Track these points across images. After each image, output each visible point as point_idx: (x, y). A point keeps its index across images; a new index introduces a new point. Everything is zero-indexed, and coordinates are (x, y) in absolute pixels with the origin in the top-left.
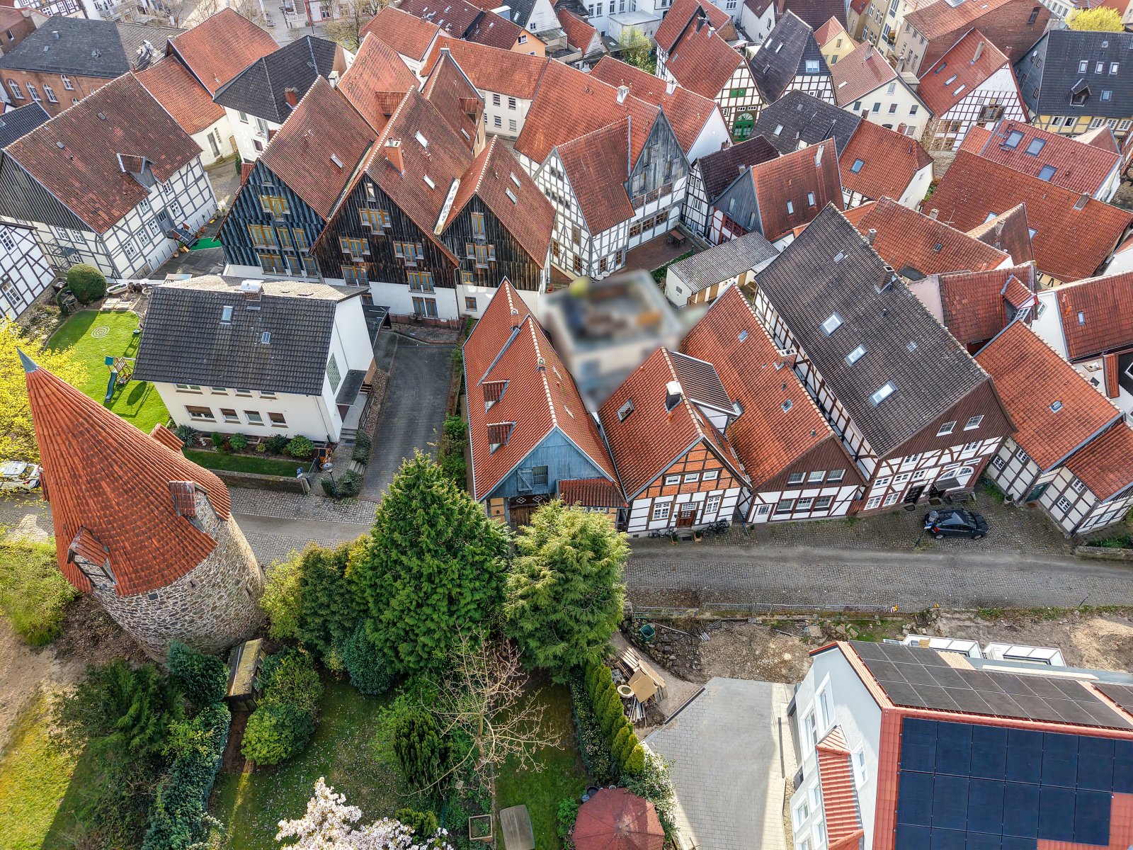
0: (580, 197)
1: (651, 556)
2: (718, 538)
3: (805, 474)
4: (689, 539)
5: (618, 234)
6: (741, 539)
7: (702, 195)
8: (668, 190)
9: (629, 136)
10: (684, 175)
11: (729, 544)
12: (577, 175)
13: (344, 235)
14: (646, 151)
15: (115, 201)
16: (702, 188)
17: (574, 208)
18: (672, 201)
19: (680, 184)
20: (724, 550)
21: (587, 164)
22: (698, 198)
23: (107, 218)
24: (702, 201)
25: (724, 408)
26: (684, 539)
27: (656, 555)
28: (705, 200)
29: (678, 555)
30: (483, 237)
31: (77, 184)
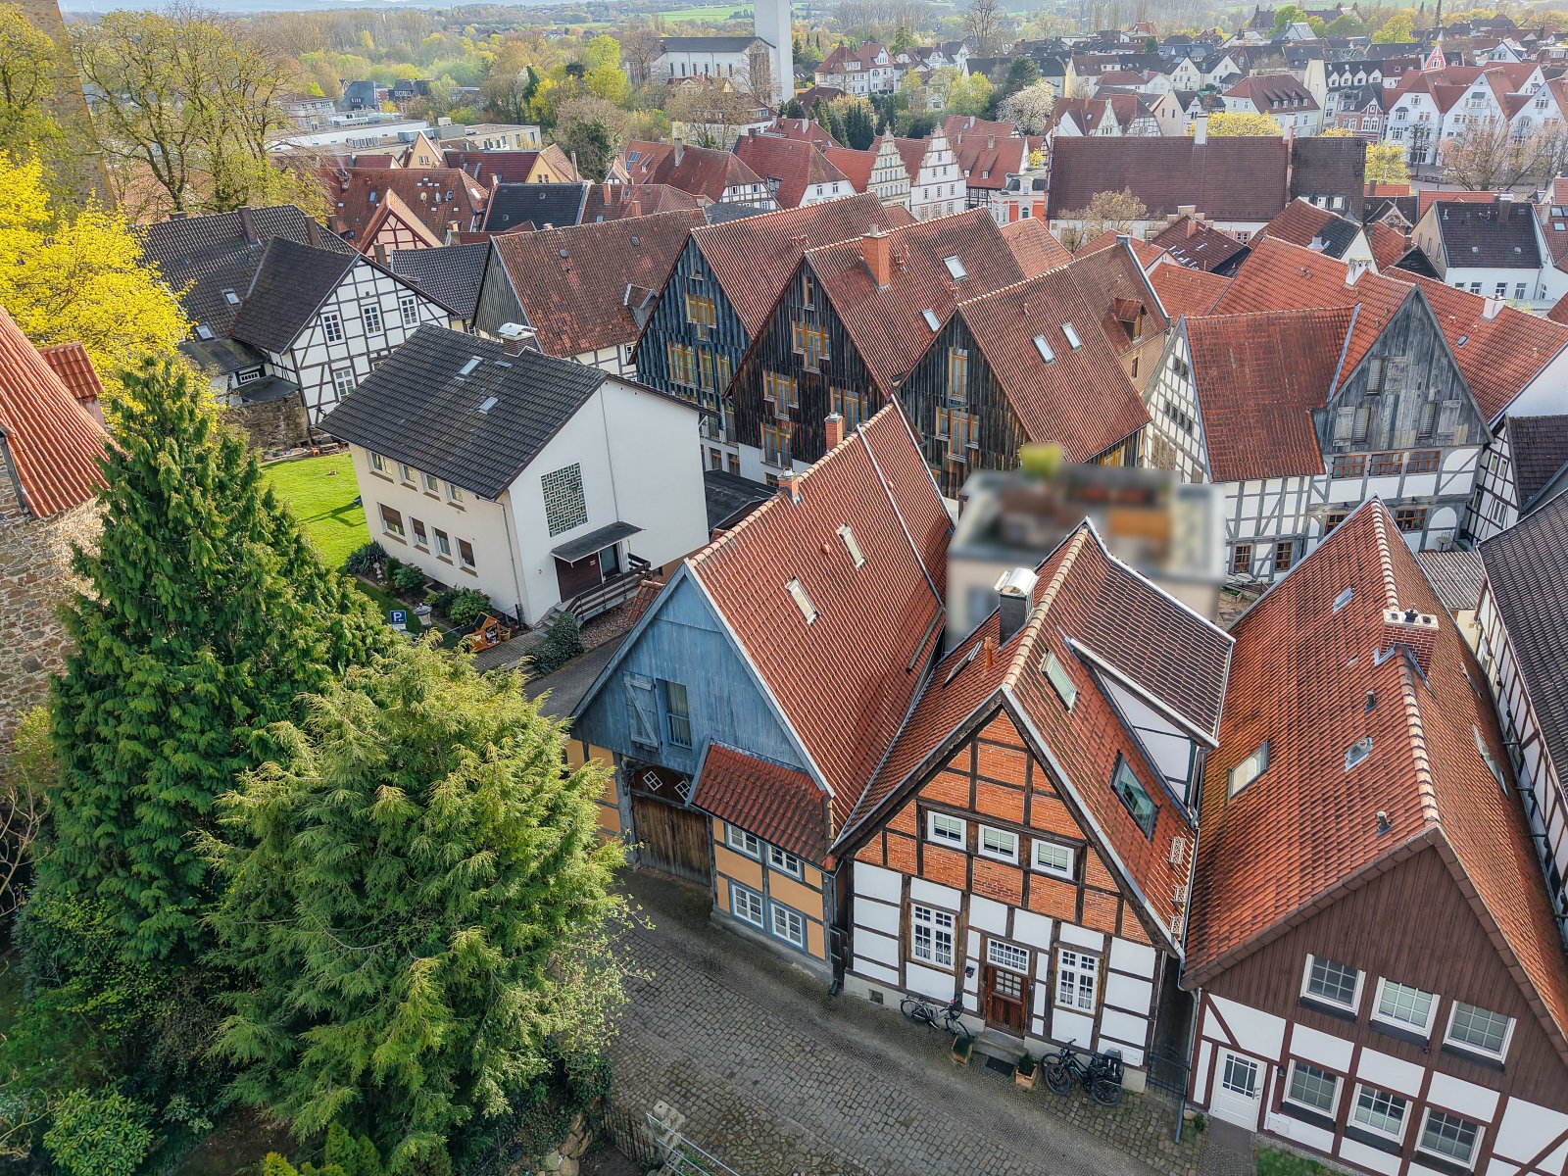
0: (1209, 408)
1: (878, 1061)
2: (1083, 1106)
3: (1362, 976)
4: (1004, 1068)
5: (1281, 503)
6: (1151, 1142)
7: (1509, 492)
8: (1427, 461)
9: (1348, 337)
10: (1469, 443)
11: (1104, 1138)
12: (1214, 372)
13: (769, 369)
14: (1375, 365)
15: (592, 331)
16: (1510, 477)
17: (1197, 430)
18: (1437, 490)
19: (1460, 460)
20: (1081, 1147)
21: (1241, 359)
22: (1501, 499)
23: (568, 345)
24: (1508, 503)
25: (1185, 713)
26: (993, 1063)
27: (893, 1068)
28: (1514, 502)
29: (947, 1095)
30: (962, 399)
31: (556, 299)
